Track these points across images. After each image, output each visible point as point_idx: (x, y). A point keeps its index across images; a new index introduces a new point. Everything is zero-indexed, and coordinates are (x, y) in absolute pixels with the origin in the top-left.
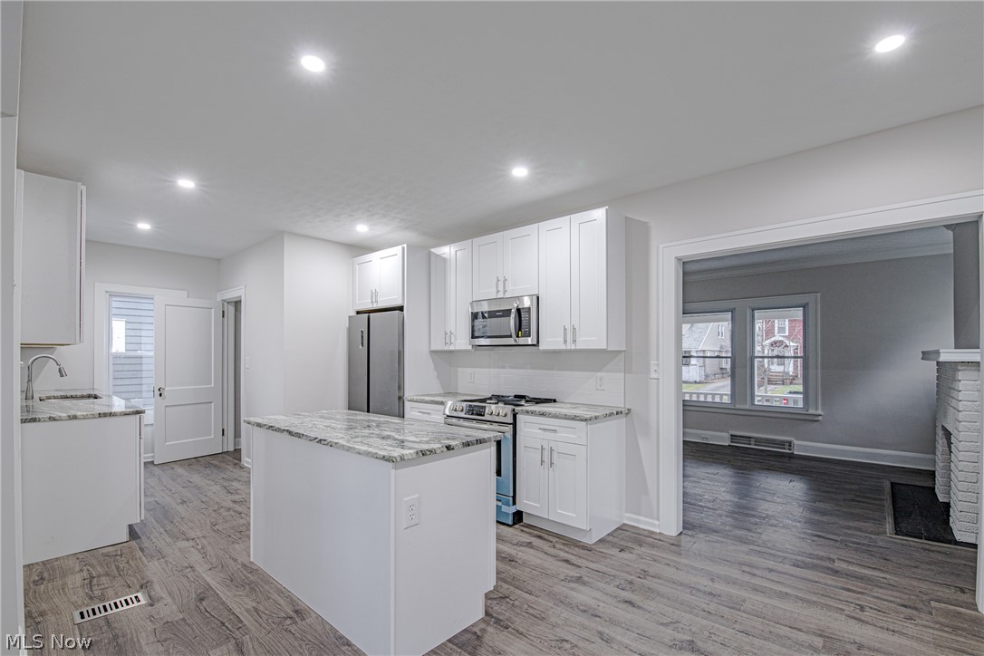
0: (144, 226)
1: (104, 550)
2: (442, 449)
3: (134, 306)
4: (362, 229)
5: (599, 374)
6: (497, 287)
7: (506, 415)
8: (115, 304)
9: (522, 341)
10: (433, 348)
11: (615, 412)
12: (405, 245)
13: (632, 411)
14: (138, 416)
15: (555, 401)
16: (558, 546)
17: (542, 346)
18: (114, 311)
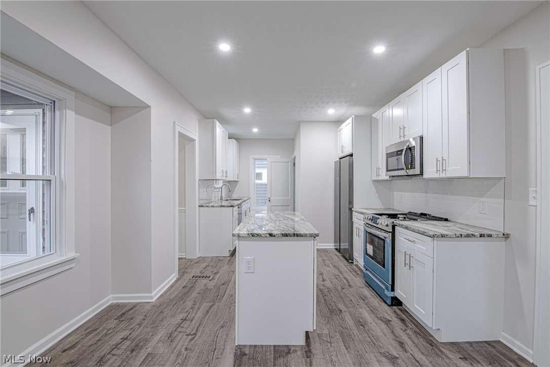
0: (255, 130)
1: (220, 258)
2: (266, 235)
3: (261, 163)
4: (331, 112)
5: (482, 199)
6: (400, 134)
7: (387, 225)
8: (256, 163)
9: (411, 172)
10: (373, 179)
11: (477, 234)
12: (353, 116)
13: (511, 236)
14: (232, 208)
15: (446, 220)
16: (408, 331)
17: (425, 176)
18: (257, 166)
